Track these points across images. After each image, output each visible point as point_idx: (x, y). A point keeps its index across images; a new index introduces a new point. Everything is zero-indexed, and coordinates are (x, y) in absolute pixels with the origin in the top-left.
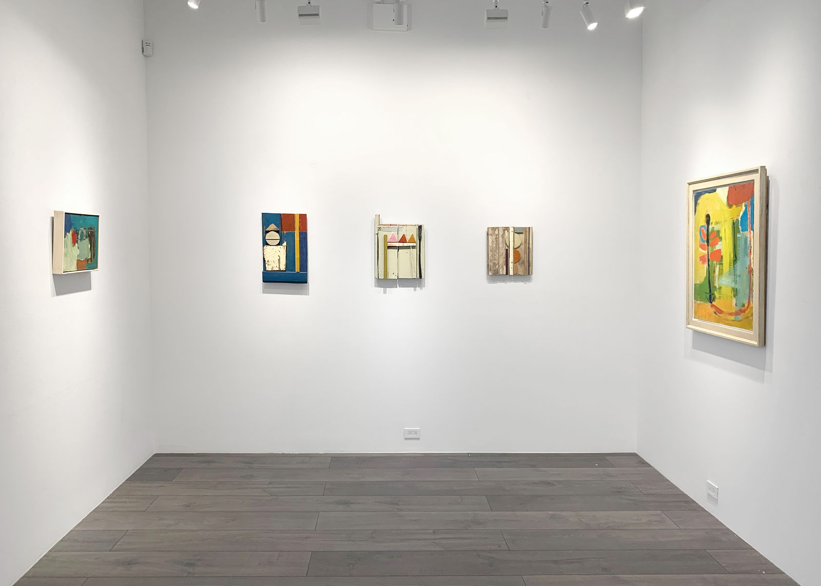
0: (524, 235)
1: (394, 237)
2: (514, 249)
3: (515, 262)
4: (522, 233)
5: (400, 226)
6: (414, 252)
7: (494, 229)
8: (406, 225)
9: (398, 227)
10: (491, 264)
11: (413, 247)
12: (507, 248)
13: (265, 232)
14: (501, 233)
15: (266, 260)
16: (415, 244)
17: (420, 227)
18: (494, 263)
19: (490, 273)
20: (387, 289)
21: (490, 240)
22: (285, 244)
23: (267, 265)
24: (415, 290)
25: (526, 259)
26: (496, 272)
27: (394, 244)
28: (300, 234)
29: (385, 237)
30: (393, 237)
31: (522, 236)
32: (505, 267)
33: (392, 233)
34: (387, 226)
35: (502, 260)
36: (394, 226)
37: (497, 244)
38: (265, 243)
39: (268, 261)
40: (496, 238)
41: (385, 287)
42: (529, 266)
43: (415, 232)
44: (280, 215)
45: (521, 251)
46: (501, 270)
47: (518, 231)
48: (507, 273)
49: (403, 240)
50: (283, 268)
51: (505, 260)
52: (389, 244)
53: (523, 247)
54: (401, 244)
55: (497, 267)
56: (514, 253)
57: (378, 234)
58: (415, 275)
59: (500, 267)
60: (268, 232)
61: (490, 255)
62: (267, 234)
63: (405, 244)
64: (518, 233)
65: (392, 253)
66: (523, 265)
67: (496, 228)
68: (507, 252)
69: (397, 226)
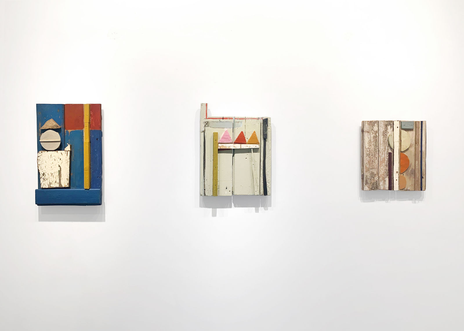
0: (414, 132)
1: (229, 135)
2: (401, 153)
3: (402, 171)
4: (411, 130)
5: (236, 120)
6: (257, 157)
7: (372, 123)
8: (245, 119)
9: (234, 121)
10: (367, 174)
11: (255, 150)
12: (390, 151)
13: (41, 131)
14: (382, 129)
15: (41, 173)
16: (257, 146)
17: (265, 122)
18: (372, 173)
19: (366, 188)
20: (217, 209)
21: (366, 140)
22: (68, 148)
23: (42, 180)
24: (257, 211)
25: (417, 168)
26: (375, 185)
27: (227, 146)
28: (91, 133)
29: (215, 135)
30: (226, 136)
31: (412, 134)
32: (387, 179)
33: (226, 129)
34: (218, 120)
35: (383, 169)
36: (228, 120)
37: (376, 146)
38: (40, 148)
39: (44, 174)
40: (375, 137)
41: (214, 206)
42: (422, 177)
43: (258, 129)
44: (63, 107)
45: (410, 155)
46: (381, 183)
47: (405, 127)
48: (391, 187)
49: (241, 140)
50: (65, 183)
51: (387, 168)
52: (221, 146)
53: (412, 149)
54: (238, 146)
55: (376, 178)
56: (400, 158)
57: (204, 132)
58: (258, 190)
59: (381, 179)
60: (44, 131)
61: (366, 162)
62: (43, 134)
63: (244, 146)
64: (406, 130)
65: (225, 158)
66: (413, 176)
67: (376, 122)
68: (391, 156)
69: (232, 121)
